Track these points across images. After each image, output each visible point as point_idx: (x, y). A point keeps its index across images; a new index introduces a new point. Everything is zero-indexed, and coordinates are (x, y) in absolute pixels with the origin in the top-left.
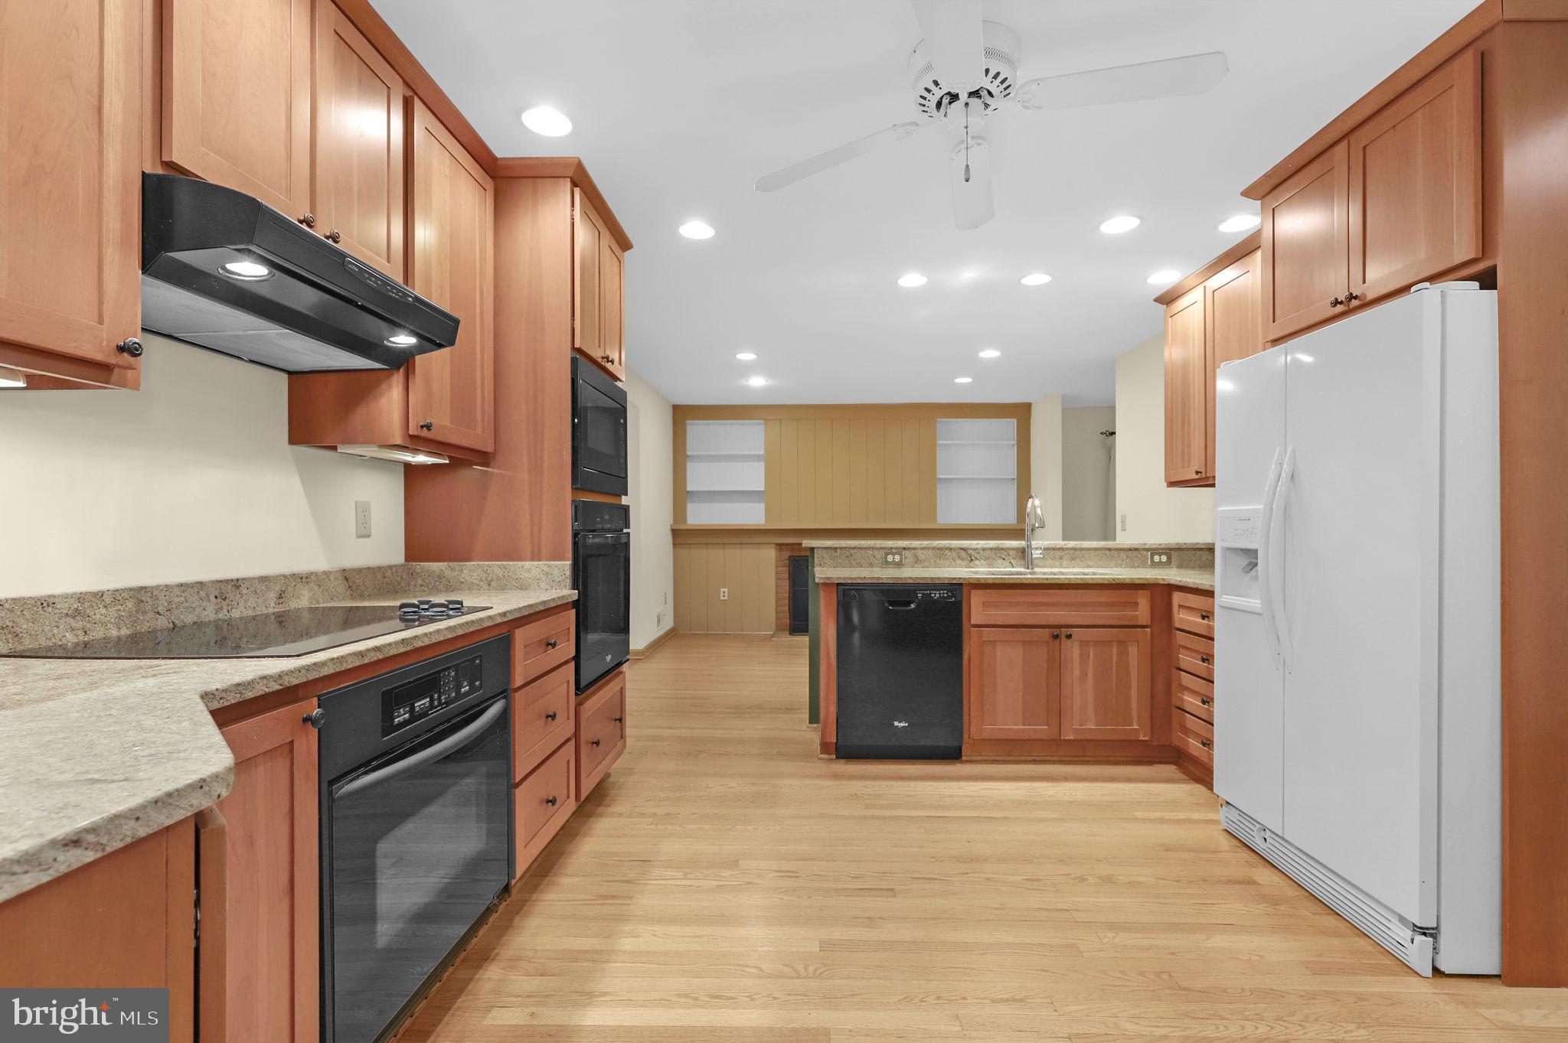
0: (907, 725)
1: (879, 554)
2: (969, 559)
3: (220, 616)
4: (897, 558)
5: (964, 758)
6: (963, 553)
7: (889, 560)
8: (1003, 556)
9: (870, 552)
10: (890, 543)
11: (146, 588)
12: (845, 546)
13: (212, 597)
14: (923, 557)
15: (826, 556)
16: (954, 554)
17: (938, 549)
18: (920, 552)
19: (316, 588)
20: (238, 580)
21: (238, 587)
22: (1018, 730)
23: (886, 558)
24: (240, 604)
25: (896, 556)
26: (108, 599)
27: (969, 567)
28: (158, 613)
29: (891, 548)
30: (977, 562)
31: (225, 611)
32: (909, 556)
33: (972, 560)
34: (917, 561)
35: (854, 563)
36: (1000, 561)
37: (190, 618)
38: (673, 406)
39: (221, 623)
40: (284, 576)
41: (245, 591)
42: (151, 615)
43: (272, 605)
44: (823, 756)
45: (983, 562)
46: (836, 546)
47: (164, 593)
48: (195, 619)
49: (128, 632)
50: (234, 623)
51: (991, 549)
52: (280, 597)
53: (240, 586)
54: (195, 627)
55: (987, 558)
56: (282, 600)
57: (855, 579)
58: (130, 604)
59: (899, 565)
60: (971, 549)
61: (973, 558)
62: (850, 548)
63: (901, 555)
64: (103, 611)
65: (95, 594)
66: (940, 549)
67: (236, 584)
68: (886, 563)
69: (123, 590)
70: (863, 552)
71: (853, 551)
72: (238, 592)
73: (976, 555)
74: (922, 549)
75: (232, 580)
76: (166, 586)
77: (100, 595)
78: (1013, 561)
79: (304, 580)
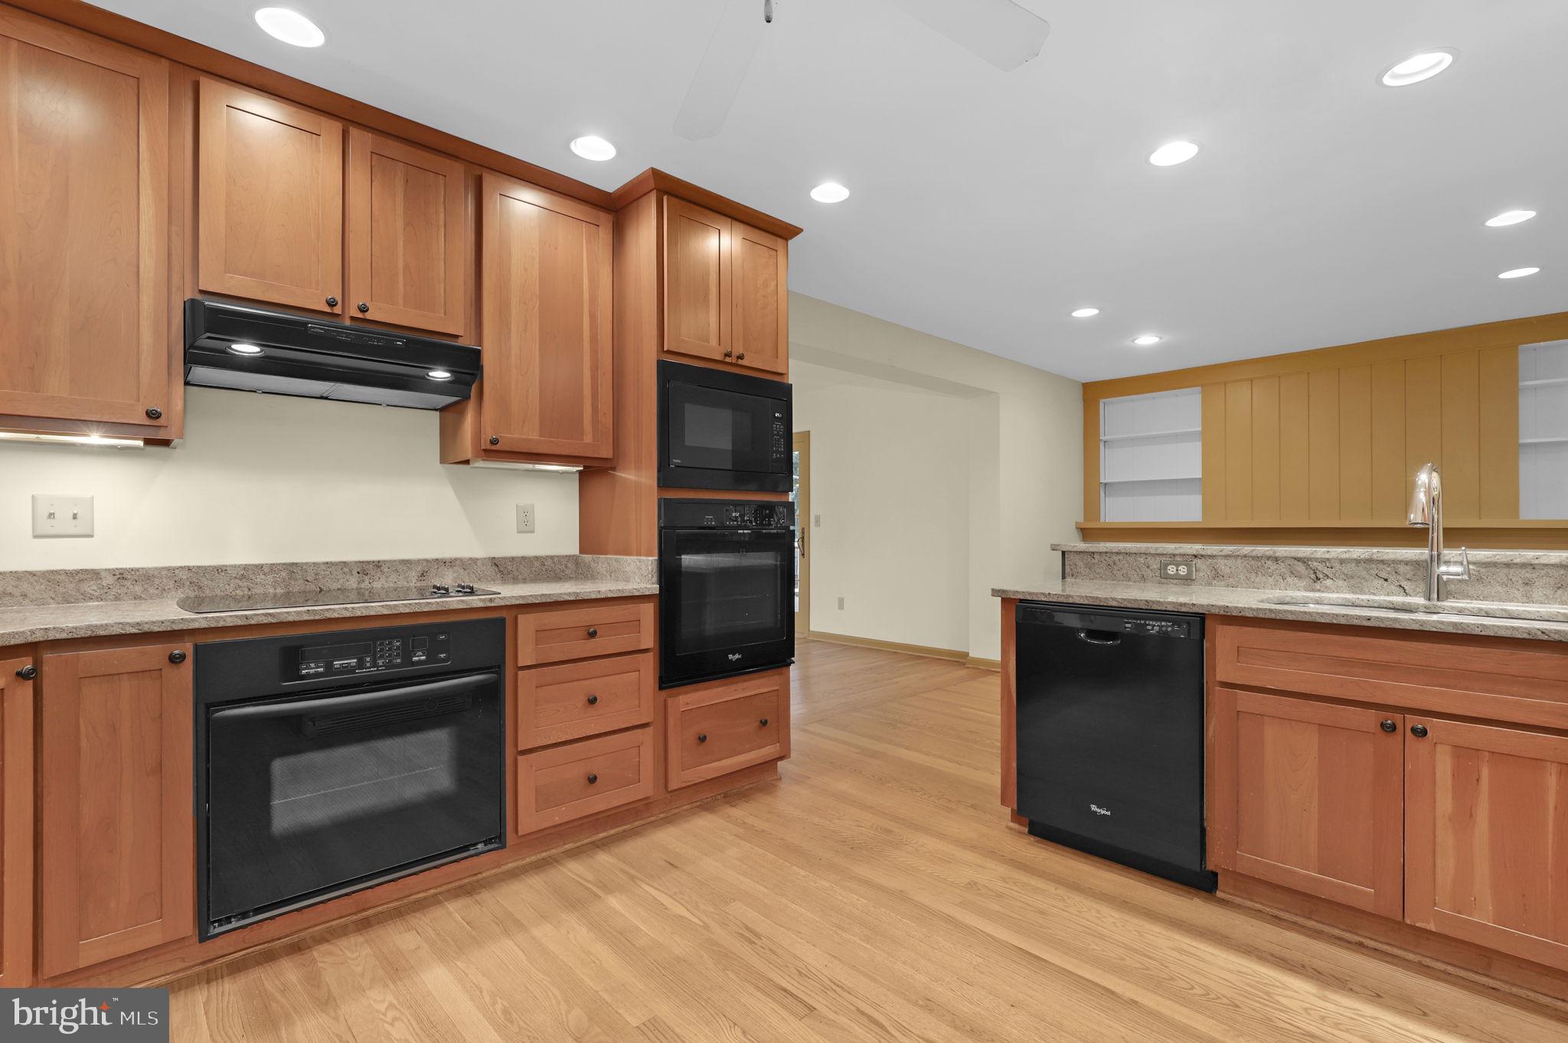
0: (1109, 813)
1: (1155, 564)
2: (1313, 576)
3: (363, 586)
4: (1183, 570)
5: (1219, 894)
6: (1300, 567)
7: (1170, 572)
8: (1384, 575)
9: (1142, 560)
10: (1170, 547)
11: (296, 564)
12: (1105, 550)
13: (355, 573)
14: (1227, 570)
15: (1080, 564)
16: (1283, 568)
17: (1253, 558)
18: (1221, 564)
19: (462, 571)
20: (379, 562)
21: (379, 567)
22: (1305, 876)
23: (1166, 569)
24: (381, 579)
25: (1180, 568)
26: (266, 570)
27: (1313, 590)
28: (307, 581)
29: (1174, 555)
30: (1328, 582)
31: (367, 583)
32: (1204, 567)
33: (1318, 579)
34: (1217, 575)
35: (1119, 574)
36: (1378, 583)
37: (335, 586)
38: (1083, 384)
39: (363, 591)
40: (427, 561)
41: (386, 570)
42: (301, 581)
43: (414, 581)
44: (1012, 825)
45: (1341, 583)
46: (1091, 550)
47: (312, 568)
48: (340, 587)
49: (282, 591)
50: (375, 592)
51: (1358, 561)
52: (422, 575)
53: (381, 566)
54: (340, 592)
55: (1348, 577)
56: (422, 578)
57: (1037, 594)
58: (284, 574)
59: (1187, 580)
60: (1316, 559)
61: (1321, 576)
62: (1112, 553)
63: (1189, 566)
64: (263, 577)
65: (256, 566)
66: (1257, 558)
67: (378, 565)
68: (1165, 577)
69: (279, 564)
70: (1130, 559)
71: (1116, 558)
72: (379, 570)
73: (1326, 571)
74: (1227, 557)
75: (374, 562)
76: (314, 563)
77: (261, 567)
78: (1404, 584)
79: (447, 564)
